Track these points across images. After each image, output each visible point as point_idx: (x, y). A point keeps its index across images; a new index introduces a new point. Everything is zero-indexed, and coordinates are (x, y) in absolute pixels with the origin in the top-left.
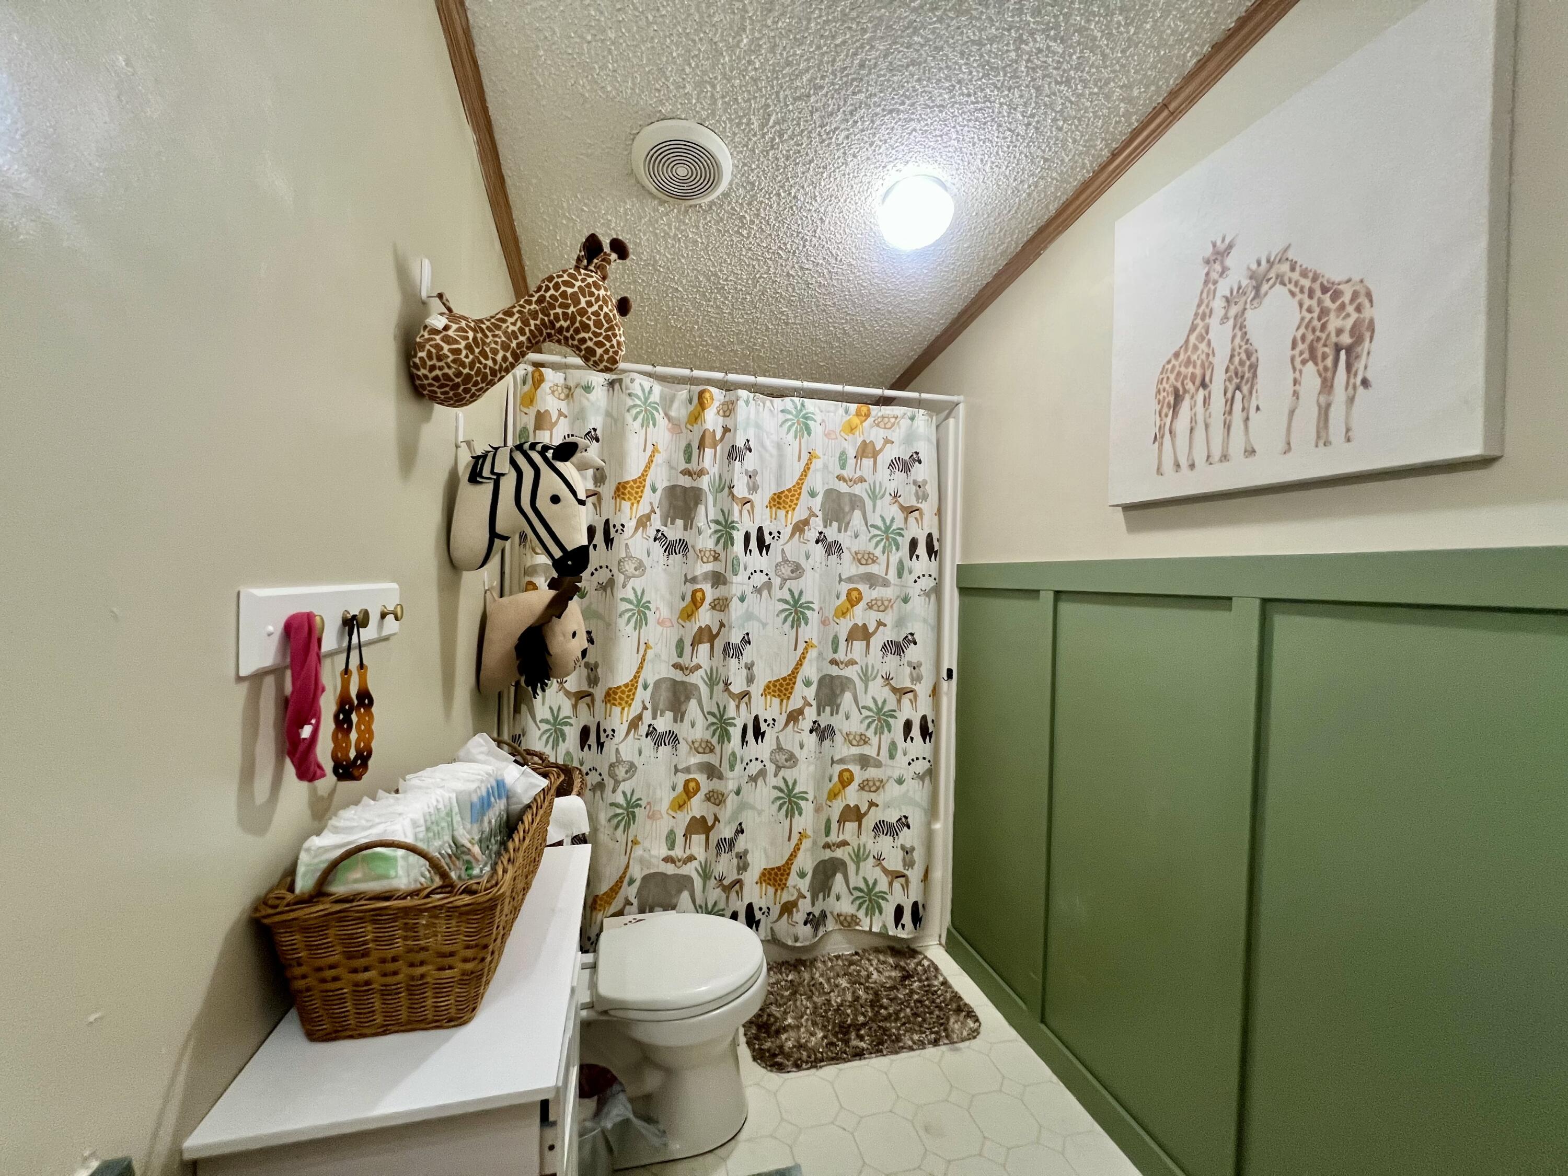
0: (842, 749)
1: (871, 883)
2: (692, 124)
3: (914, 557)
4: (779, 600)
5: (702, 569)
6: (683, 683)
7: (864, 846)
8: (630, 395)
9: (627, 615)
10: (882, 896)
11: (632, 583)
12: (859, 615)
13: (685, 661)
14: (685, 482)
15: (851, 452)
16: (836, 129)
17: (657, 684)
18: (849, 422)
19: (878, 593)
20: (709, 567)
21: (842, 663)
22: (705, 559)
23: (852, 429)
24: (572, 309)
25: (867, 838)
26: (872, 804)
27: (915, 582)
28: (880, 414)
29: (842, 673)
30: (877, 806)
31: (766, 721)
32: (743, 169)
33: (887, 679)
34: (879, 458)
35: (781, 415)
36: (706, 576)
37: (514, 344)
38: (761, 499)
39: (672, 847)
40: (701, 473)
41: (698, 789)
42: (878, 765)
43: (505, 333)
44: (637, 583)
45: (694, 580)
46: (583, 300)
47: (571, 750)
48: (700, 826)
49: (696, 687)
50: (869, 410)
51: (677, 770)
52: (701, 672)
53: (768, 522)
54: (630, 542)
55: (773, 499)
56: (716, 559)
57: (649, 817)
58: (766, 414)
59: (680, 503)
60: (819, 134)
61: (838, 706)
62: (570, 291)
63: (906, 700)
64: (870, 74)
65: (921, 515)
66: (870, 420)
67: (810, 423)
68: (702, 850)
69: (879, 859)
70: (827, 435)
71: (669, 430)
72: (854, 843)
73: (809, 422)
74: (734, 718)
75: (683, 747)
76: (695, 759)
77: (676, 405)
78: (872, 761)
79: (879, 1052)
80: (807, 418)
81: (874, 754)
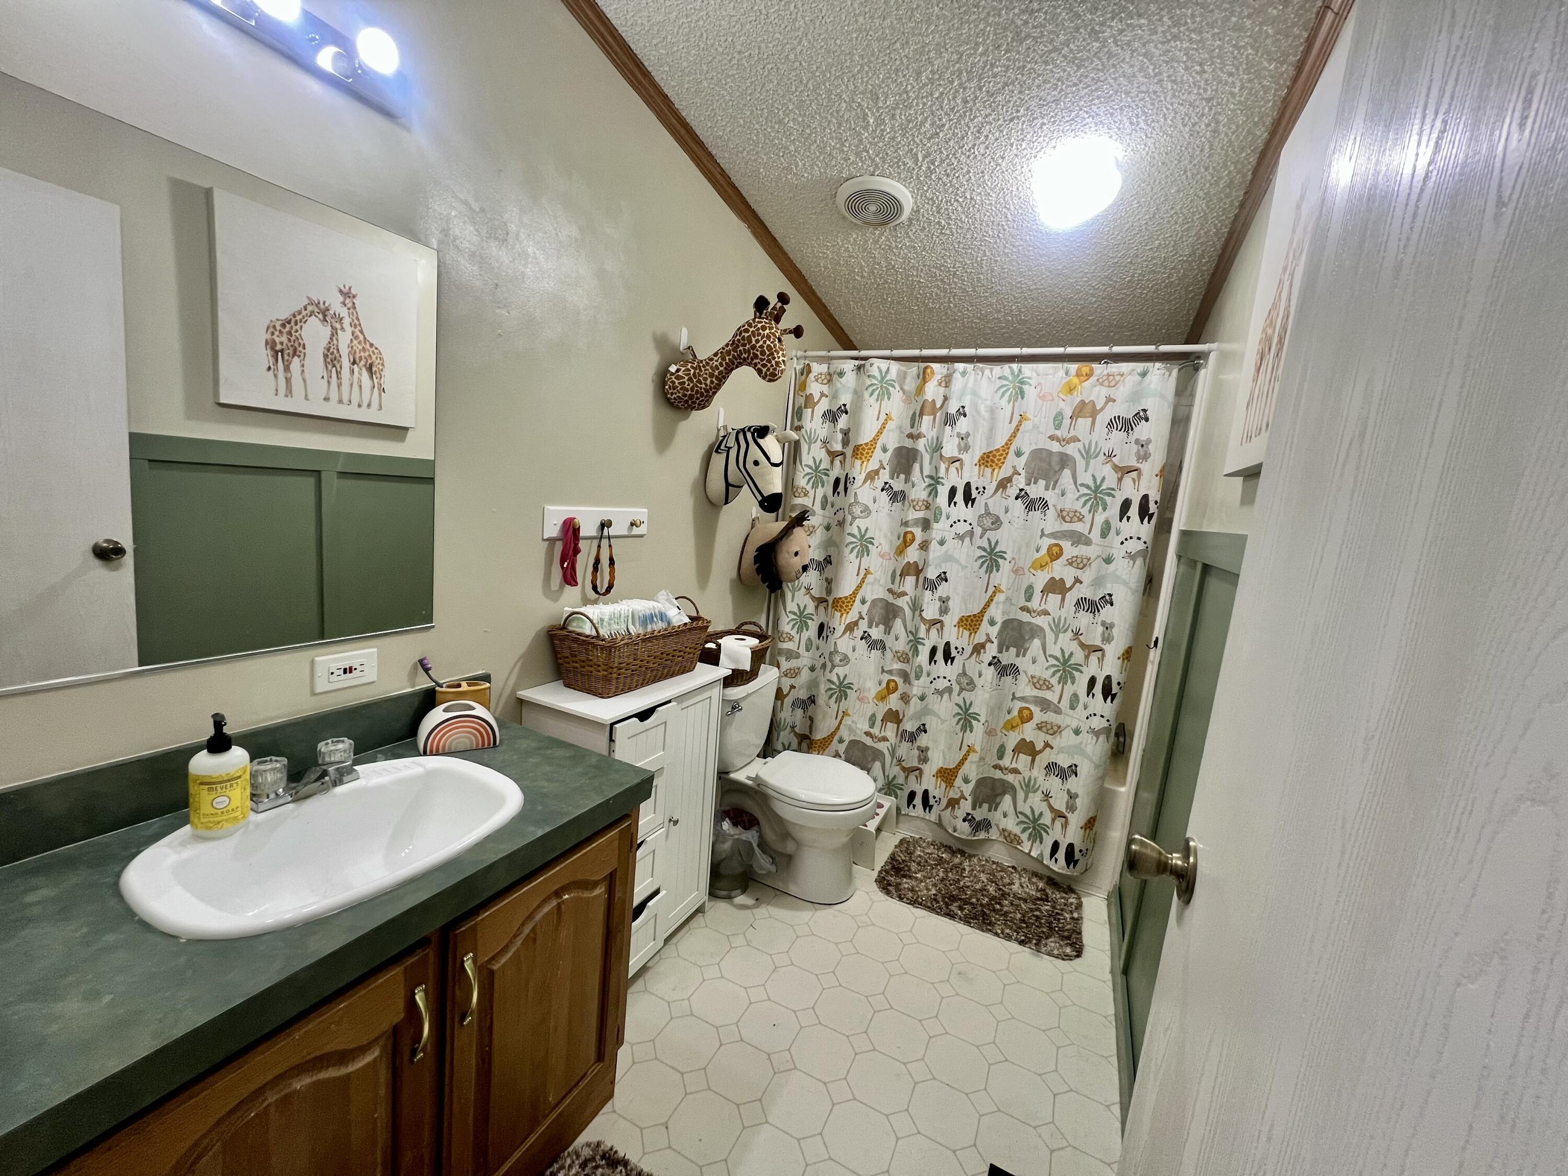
0: (1025, 689)
1: (1037, 814)
2: (866, 178)
3: (1125, 518)
4: (979, 548)
5: (913, 515)
6: (892, 604)
7: (1035, 779)
8: (869, 376)
9: (851, 546)
10: (1045, 828)
11: (857, 522)
12: (1059, 570)
13: (895, 588)
14: (908, 443)
15: (1068, 412)
16: (974, 145)
17: (874, 602)
18: (1068, 383)
19: (1082, 550)
20: (921, 514)
21: (1034, 612)
22: (917, 508)
23: (1071, 390)
24: (748, 346)
25: (1038, 773)
26: (1047, 745)
27: (1122, 543)
28: (1105, 372)
29: (1033, 621)
30: (1052, 748)
31: (956, 648)
32: (918, 191)
33: (1077, 634)
34: (1099, 417)
35: (998, 381)
36: (916, 522)
37: (716, 373)
38: (971, 459)
39: (872, 726)
40: (919, 436)
41: (896, 689)
42: (1058, 711)
43: (711, 367)
44: (862, 523)
45: (906, 524)
46: (753, 340)
47: (812, 638)
48: (894, 717)
49: (902, 609)
50: (1092, 370)
51: (883, 671)
52: (907, 598)
53: (976, 479)
54: (858, 491)
55: (982, 458)
56: (927, 508)
57: (858, 699)
58: (984, 382)
59: (903, 461)
60: (962, 153)
61: (1026, 650)
62: (746, 335)
63: (1094, 658)
64: (975, 104)
65: (1139, 475)
66: (1093, 380)
67: (1026, 387)
68: (894, 735)
69: (1047, 796)
70: (1042, 397)
71: (903, 401)
72: (1026, 774)
73: (1023, 386)
74: (923, 639)
75: (889, 654)
76: (897, 666)
77: (908, 380)
78: (1052, 706)
79: (968, 923)
80: (1022, 383)
81: (1056, 702)
